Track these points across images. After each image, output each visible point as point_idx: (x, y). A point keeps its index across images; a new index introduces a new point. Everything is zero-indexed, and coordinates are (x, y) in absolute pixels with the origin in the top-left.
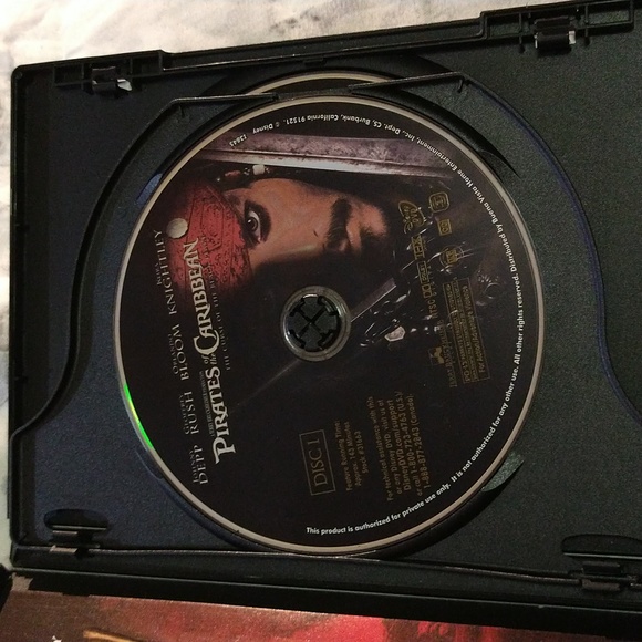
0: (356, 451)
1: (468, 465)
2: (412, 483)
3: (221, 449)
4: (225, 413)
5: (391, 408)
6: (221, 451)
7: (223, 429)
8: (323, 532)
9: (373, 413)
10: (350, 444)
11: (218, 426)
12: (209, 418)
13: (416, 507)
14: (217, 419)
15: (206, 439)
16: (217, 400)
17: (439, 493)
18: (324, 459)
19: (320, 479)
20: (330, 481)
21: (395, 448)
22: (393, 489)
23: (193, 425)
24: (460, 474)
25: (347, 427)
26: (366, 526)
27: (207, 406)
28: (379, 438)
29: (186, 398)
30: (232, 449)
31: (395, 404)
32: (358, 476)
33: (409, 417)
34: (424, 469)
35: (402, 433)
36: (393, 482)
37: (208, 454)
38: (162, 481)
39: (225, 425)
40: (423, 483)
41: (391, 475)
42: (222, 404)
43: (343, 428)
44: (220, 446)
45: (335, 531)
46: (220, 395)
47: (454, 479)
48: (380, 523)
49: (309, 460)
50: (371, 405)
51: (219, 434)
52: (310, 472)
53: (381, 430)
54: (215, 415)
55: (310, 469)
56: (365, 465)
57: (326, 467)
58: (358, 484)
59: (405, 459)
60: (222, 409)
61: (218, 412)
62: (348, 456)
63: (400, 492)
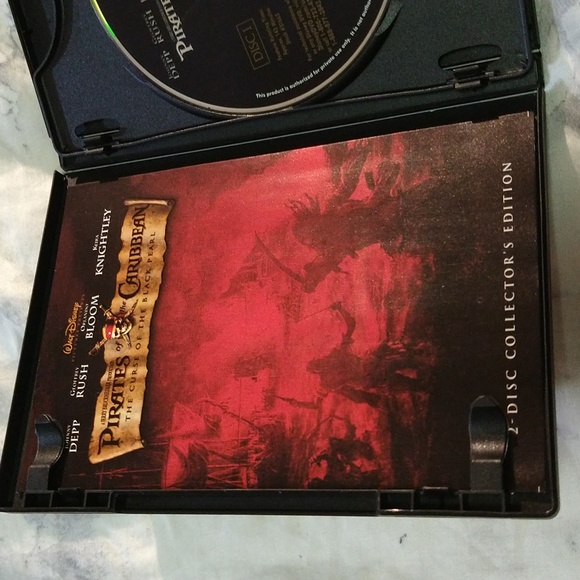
0: (279, 29)
1: (360, 21)
2: (323, 44)
3: (183, 50)
4: (179, 22)
6: (183, 51)
7: (180, 34)
8: (268, 95)
10: (274, 24)
11: (176, 33)
12: (168, 28)
13: (330, 61)
14: (174, 27)
15: (170, 45)
16: (171, 13)
17: (343, 47)
18: (257, 40)
19: (257, 57)
20: (264, 55)
21: (307, 20)
23: (158, 36)
24: (356, 29)
26: (297, 83)
27: (164, 19)
28: (293, 15)
29: (148, 16)
30: (190, 48)
32: (283, 47)
34: (330, 31)
35: (310, 7)
36: (309, 46)
37: (174, 55)
38: (149, 84)
39: (181, 30)
40: (331, 42)
42: (175, 15)
43: (266, 13)
44: (181, 47)
45: (276, 92)
46: (172, 8)
47: (352, 33)
49: (247, 45)
51: (178, 38)
52: (250, 52)
53: (294, 8)
54: (172, 25)
55: (249, 50)
56: (287, 39)
57: (261, 46)
58: (285, 53)
59: (315, 26)
60: (175, 18)
61: (174, 22)
62: (274, 34)
63: (316, 52)
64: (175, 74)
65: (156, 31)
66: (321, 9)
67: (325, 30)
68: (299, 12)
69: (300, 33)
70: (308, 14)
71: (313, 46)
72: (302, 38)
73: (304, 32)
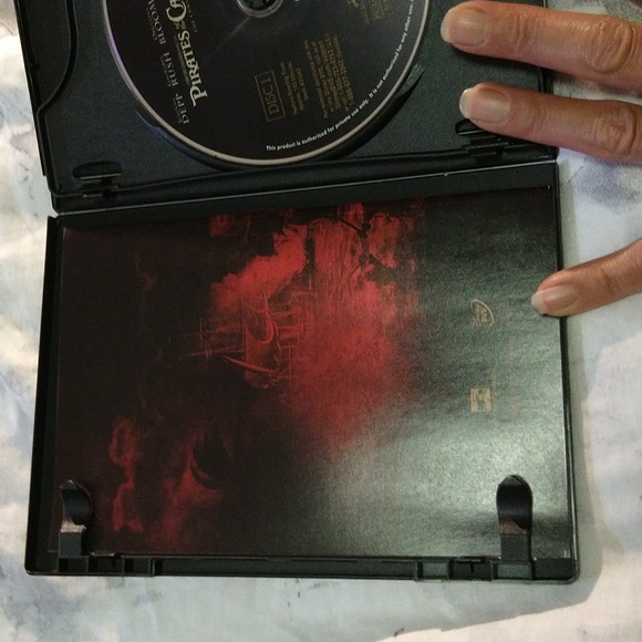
2: (341, 102)
3: (197, 94)
4: (196, 67)
5: (322, 47)
6: (196, 97)
7: (197, 79)
8: (279, 148)
9: (308, 53)
10: (293, 78)
11: (192, 78)
12: (185, 72)
13: (345, 120)
14: (191, 72)
15: (184, 88)
16: (189, 57)
18: (275, 92)
19: (274, 108)
20: (281, 110)
21: (327, 77)
22: (328, 108)
25: (290, 65)
26: (309, 139)
27: (182, 63)
28: (314, 71)
29: (165, 58)
30: (205, 94)
31: (325, 44)
32: (301, 102)
33: (335, 52)
34: (349, 91)
35: (331, 66)
36: (326, 103)
37: (187, 99)
39: (198, 75)
40: (349, 102)
41: (325, 98)
42: (193, 60)
44: (195, 92)
45: (287, 146)
46: (191, 53)
47: (371, 95)
48: (319, 136)
49: (264, 96)
50: (307, 47)
51: (194, 83)
54: (188, 69)
56: (305, 94)
57: (277, 99)
58: (302, 108)
59: (335, 84)
60: (193, 63)
61: (191, 66)
62: (292, 89)
63: (332, 110)
64: (185, 119)
65: (172, 73)
66: (343, 68)
67: (345, 89)
68: (321, 70)
69: (319, 90)
70: (329, 71)
71: (331, 103)
72: (320, 95)
73: (323, 90)
